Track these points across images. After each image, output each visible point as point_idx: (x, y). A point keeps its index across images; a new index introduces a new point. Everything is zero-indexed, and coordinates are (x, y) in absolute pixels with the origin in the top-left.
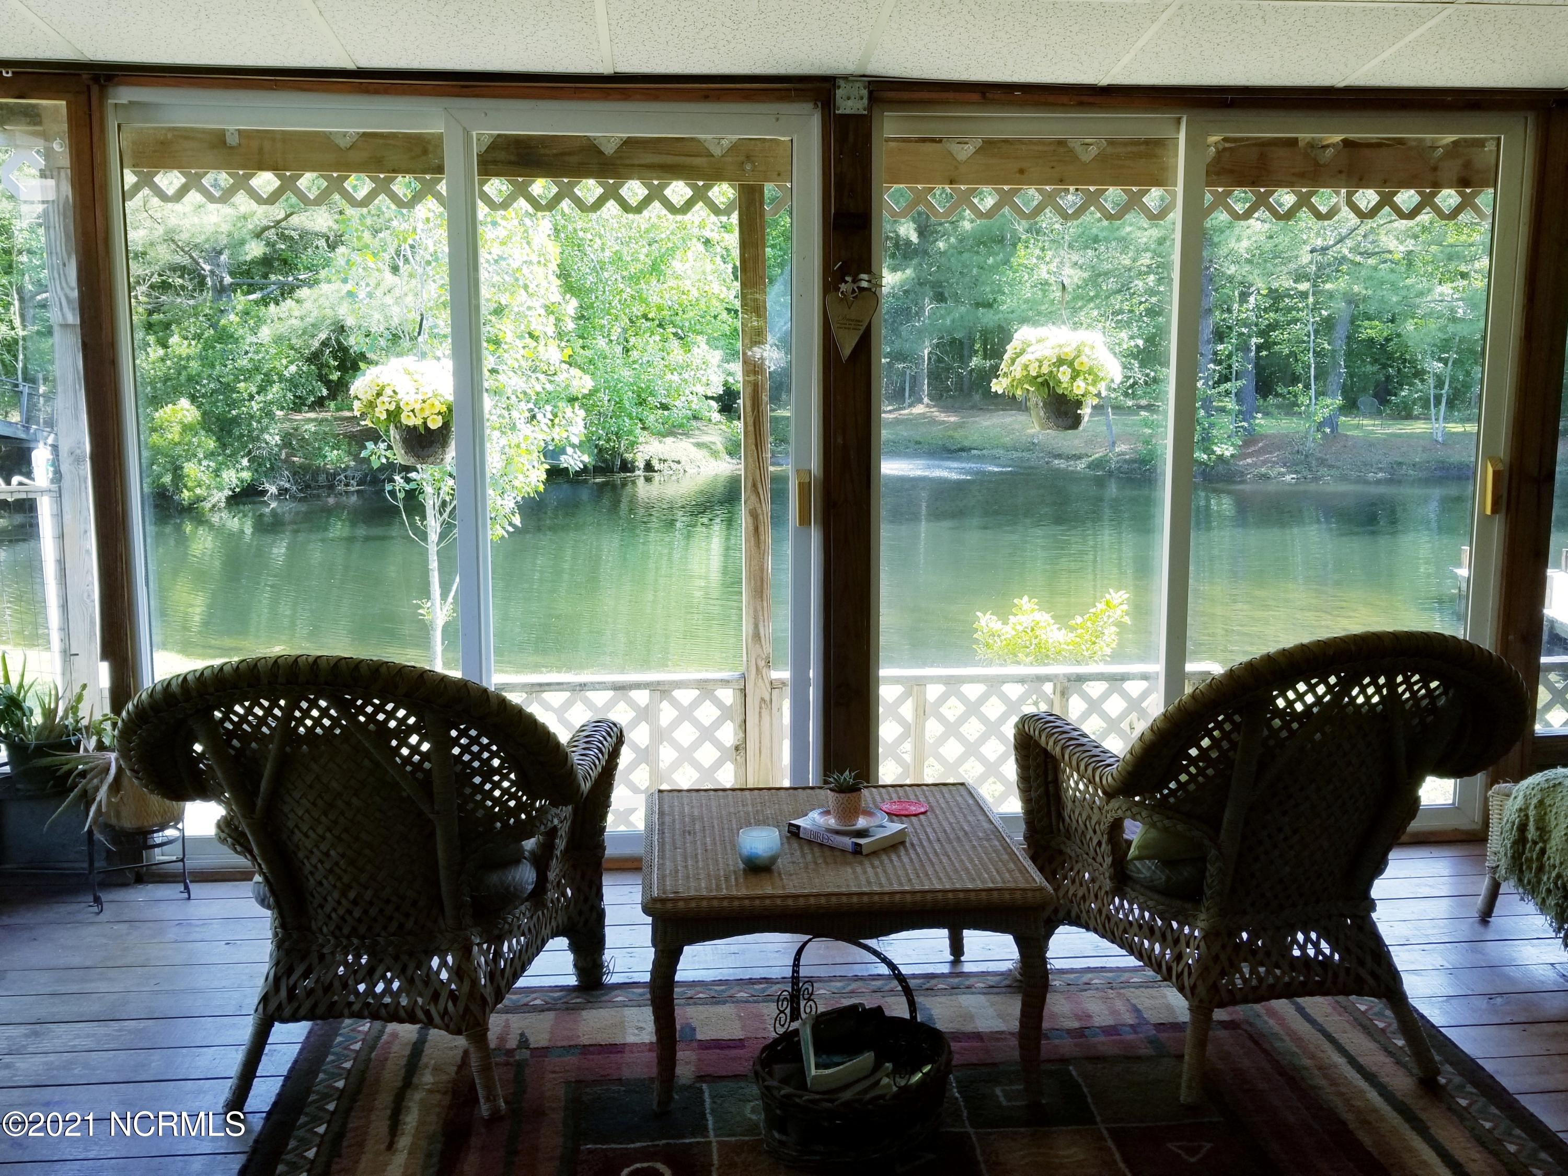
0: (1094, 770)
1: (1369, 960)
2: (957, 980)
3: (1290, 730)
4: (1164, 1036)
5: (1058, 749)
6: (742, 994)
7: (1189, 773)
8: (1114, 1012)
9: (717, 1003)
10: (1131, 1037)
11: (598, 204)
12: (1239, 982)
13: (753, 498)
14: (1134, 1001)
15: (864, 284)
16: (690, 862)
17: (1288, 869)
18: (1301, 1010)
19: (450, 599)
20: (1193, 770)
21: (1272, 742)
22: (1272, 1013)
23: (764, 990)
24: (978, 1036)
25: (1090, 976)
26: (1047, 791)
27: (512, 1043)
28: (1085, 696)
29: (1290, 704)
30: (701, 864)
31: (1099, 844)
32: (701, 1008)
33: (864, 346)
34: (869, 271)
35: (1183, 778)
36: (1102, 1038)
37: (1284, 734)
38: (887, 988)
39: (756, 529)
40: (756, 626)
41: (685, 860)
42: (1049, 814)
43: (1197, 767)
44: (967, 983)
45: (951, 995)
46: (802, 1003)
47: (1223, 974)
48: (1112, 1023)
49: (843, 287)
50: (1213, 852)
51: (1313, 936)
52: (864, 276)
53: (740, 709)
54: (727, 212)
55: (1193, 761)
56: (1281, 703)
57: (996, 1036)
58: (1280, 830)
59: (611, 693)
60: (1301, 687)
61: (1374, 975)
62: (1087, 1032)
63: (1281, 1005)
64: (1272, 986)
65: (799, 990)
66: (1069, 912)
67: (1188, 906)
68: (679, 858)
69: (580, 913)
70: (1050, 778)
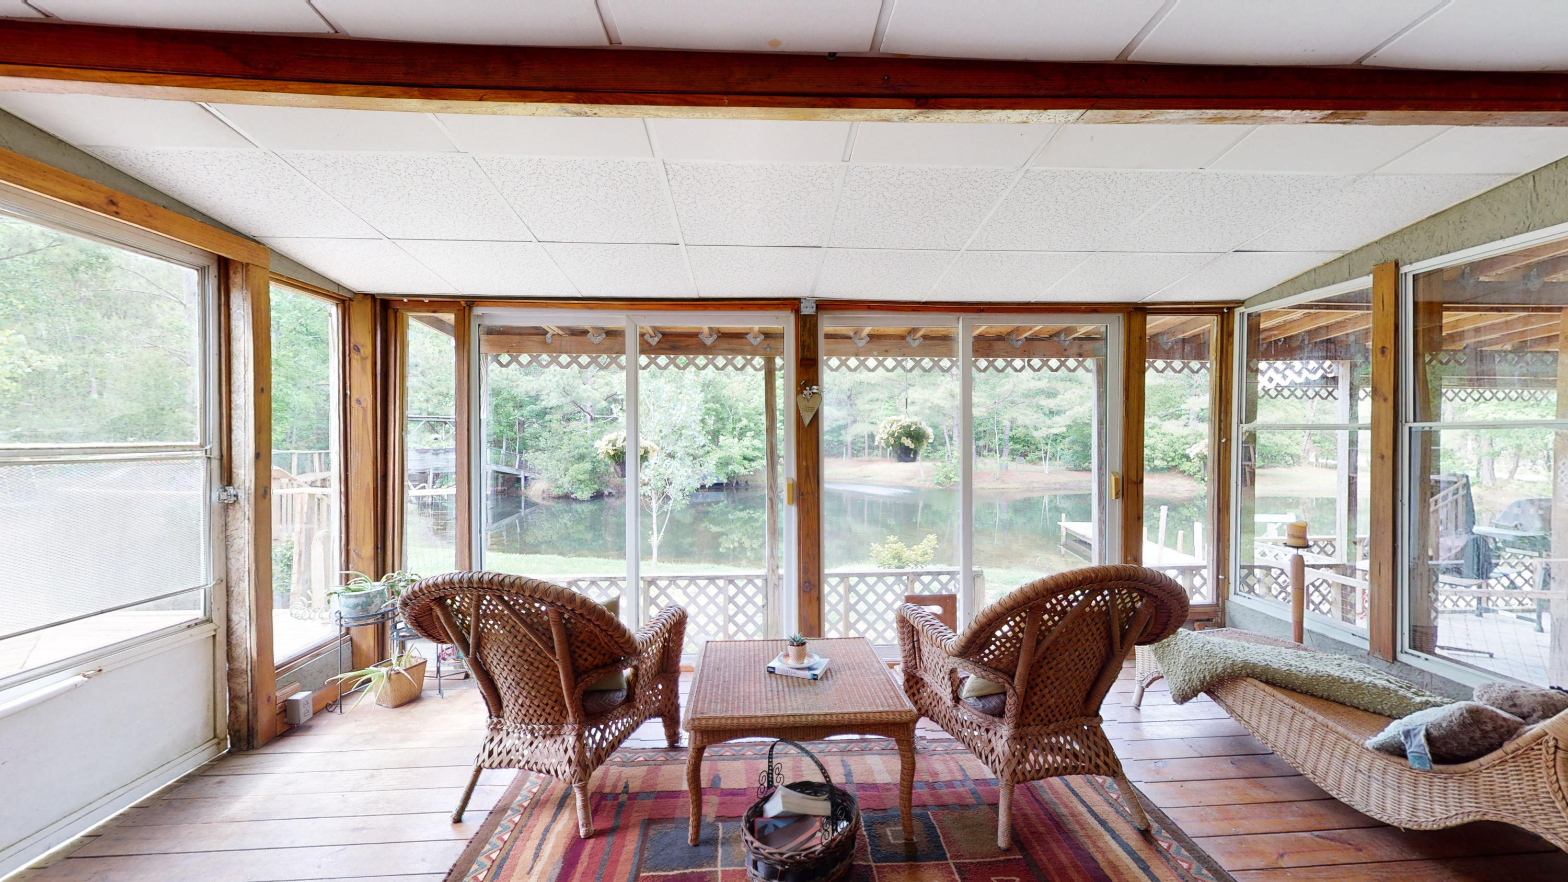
0: (941, 641)
1: (1102, 754)
2: (864, 744)
3: (1054, 621)
4: (979, 789)
5: (920, 626)
6: (750, 753)
7: (996, 645)
8: (951, 771)
9: (734, 760)
10: (961, 789)
11: (705, 367)
12: (1028, 767)
13: (771, 493)
14: (961, 763)
15: (815, 391)
16: (714, 690)
17: (1053, 700)
18: (1068, 785)
19: (662, 534)
20: (998, 643)
21: (1043, 628)
22: (1051, 787)
23: (761, 750)
24: (875, 786)
25: (935, 744)
26: (914, 646)
27: (620, 789)
28: (922, 583)
29: (1053, 605)
30: (720, 692)
31: (943, 678)
32: (726, 763)
33: (816, 418)
34: (817, 385)
35: (993, 647)
36: (945, 790)
37: (1050, 623)
38: (827, 750)
39: (772, 507)
40: (772, 552)
41: (712, 689)
42: (915, 658)
43: (1000, 642)
44: (870, 746)
45: (861, 755)
46: (775, 776)
47: (1019, 763)
48: (949, 779)
49: (805, 392)
50: (1011, 691)
51: (1069, 738)
52: (815, 387)
53: (765, 588)
54: (760, 370)
55: (998, 639)
56: (1048, 606)
57: (886, 787)
58: (1048, 678)
59: (707, 581)
60: (1060, 597)
61: (1106, 763)
62: (936, 785)
63: (1055, 780)
64: (1048, 770)
65: (772, 770)
66: (927, 711)
67: (996, 719)
68: (709, 687)
69: (666, 706)
70: (915, 639)
